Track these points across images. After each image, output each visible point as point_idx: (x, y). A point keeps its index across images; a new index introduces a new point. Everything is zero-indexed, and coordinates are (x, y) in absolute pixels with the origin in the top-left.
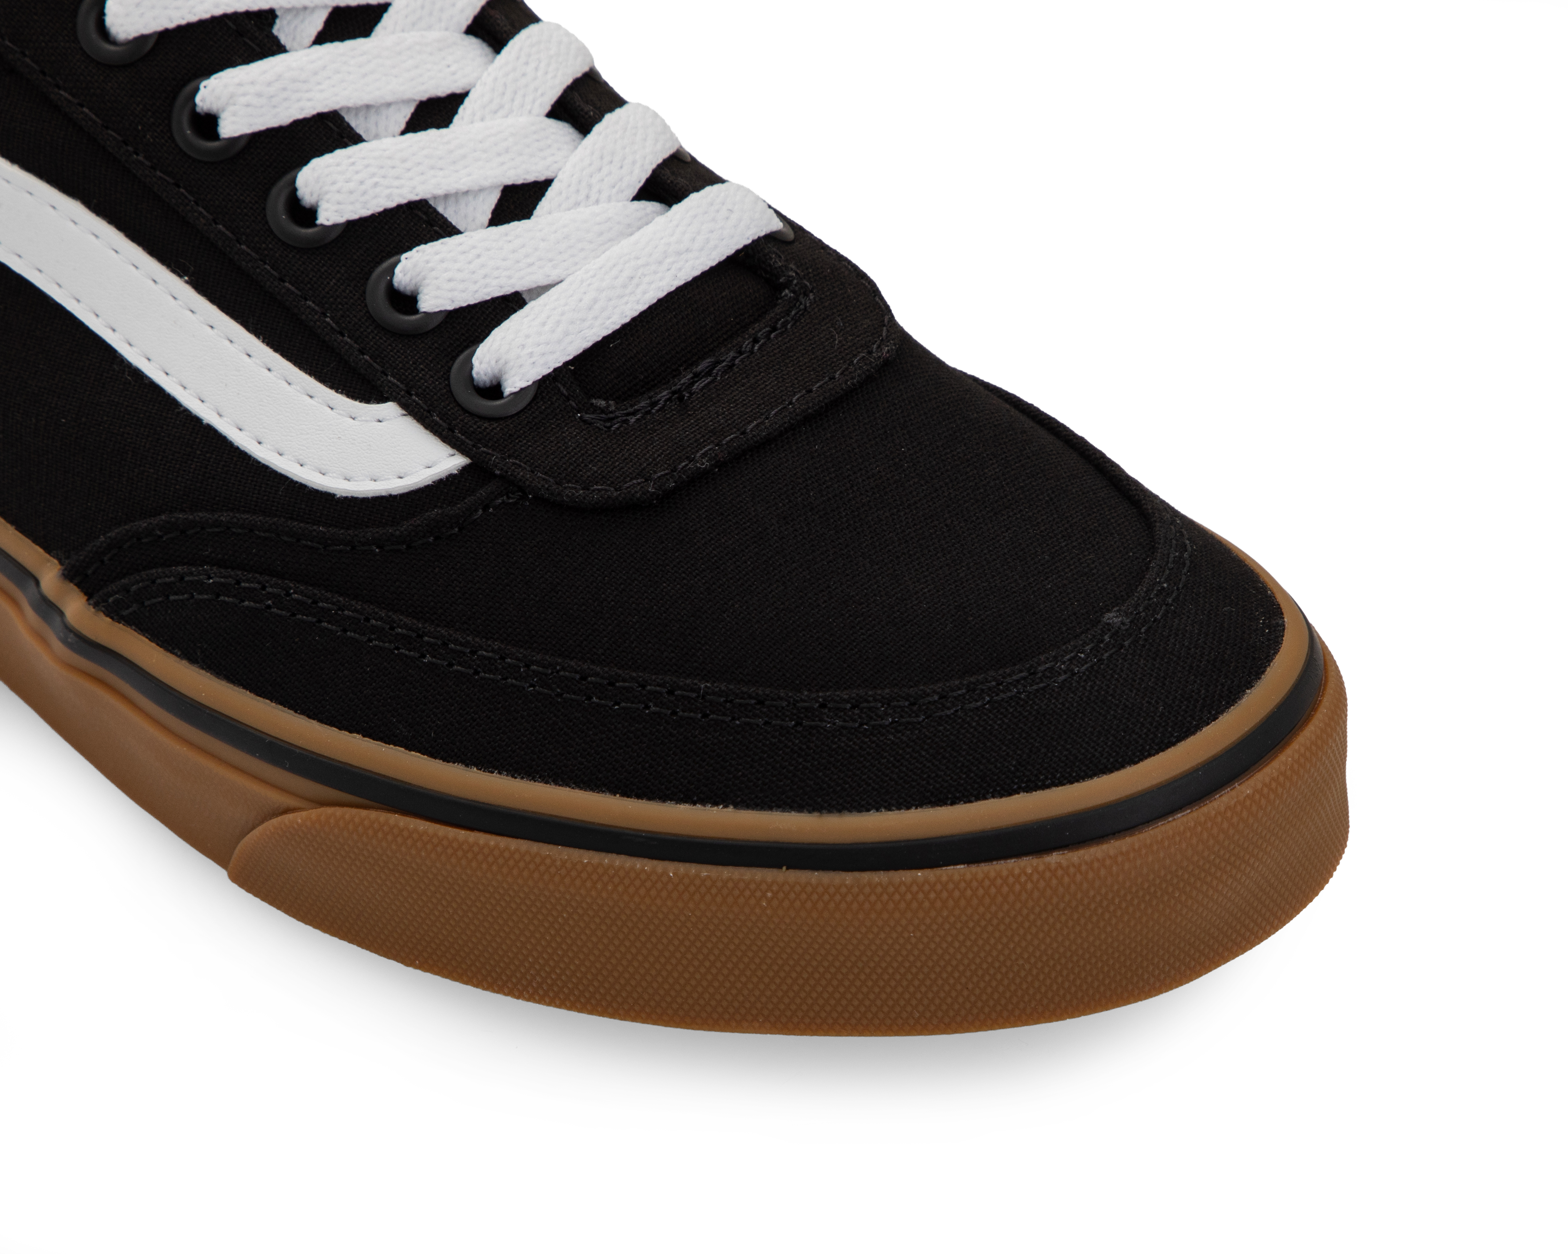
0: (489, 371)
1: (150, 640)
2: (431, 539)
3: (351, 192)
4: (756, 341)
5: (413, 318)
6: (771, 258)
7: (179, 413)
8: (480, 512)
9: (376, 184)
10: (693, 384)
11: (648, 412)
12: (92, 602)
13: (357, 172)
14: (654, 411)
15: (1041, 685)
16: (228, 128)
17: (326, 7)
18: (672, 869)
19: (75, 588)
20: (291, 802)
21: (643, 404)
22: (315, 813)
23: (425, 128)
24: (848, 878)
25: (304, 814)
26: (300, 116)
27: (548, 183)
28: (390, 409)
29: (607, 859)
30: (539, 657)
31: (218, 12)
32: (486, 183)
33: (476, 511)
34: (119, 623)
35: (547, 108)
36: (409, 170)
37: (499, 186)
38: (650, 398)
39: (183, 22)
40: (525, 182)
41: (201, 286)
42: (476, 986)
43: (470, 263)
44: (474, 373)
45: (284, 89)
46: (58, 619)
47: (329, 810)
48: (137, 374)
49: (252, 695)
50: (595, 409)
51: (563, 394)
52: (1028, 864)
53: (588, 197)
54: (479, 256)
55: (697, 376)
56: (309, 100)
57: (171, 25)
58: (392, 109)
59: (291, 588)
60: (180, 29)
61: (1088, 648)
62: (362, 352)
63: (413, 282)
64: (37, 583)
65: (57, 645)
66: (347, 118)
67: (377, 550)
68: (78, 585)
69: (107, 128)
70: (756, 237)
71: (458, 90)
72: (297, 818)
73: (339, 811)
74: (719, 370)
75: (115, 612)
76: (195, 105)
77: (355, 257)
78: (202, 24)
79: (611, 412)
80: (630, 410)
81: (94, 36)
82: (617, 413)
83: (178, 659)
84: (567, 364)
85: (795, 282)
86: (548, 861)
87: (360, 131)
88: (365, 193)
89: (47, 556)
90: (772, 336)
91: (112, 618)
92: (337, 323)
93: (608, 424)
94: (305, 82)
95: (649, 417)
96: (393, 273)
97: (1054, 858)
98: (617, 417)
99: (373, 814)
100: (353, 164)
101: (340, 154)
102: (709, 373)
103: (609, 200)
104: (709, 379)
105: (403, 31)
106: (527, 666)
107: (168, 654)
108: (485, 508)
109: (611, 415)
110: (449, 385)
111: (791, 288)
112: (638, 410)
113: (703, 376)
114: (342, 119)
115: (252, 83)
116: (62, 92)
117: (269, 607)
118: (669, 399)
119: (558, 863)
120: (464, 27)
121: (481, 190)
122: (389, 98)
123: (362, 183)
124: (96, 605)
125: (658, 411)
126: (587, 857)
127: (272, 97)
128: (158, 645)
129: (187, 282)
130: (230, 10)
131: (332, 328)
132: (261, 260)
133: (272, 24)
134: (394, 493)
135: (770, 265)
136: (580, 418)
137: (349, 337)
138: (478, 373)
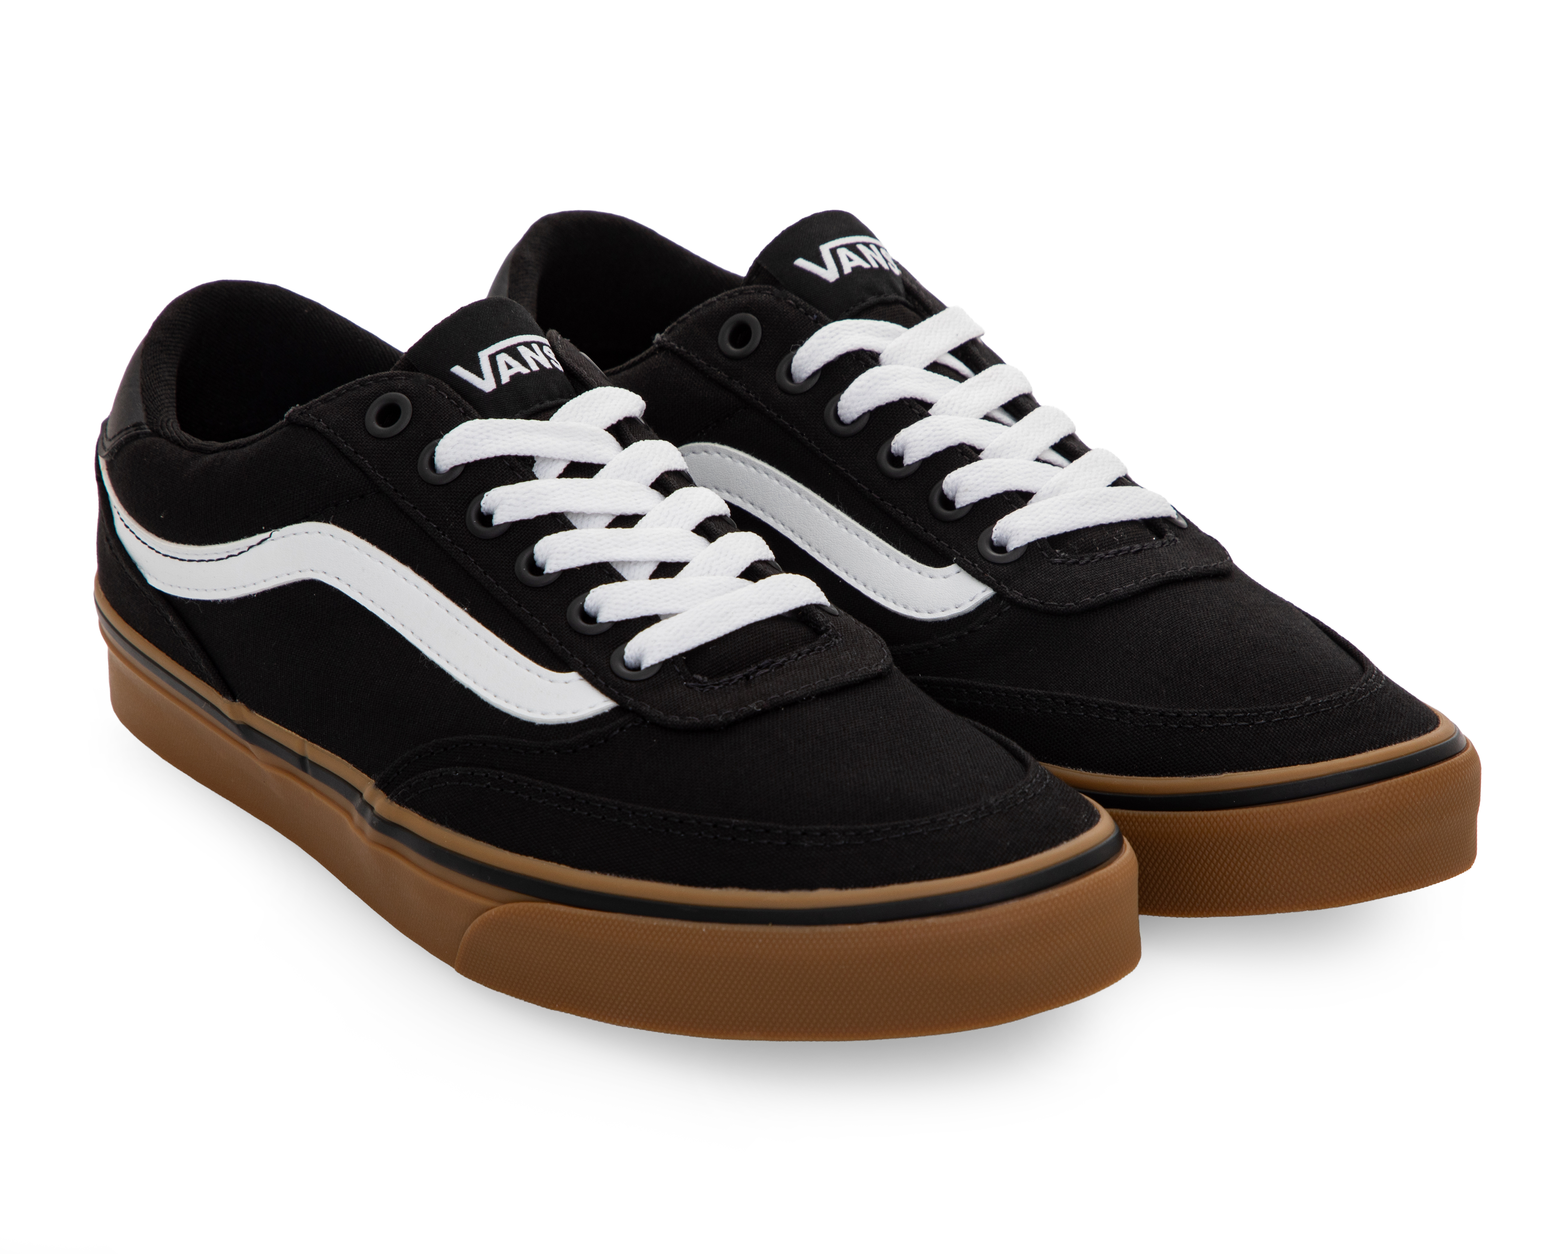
0: (634, 655)
1: (420, 815)
2: (587, 746)
3: (565, 553)
4: (800, 655)
5: (592, 626)
6: (817, 616)
7: (452, 684)
8: (618, 731)
9: (580, 551)
10: (757, 672)
11: (727, 685)
12: (389, 797)
13: (570, 543)
14: (730, 684)
15: (938, 828)
16: (497, 520)
17: (564, 460)
18: (705, 927)
19: (382, 792)
20: (489, 903)
21: (725, 679)
22: (502, 907)
23: (616, 527)
24: (807, 930)
25: (496, 909)
26: (541, 513)
27: (686, 564)
28: (574, 676)
29: (667, 922)
30: (641, 807)
31: (499, 454)
32: (648, 558)
33: (616, 730)
34: (403, 807)
35: (693, 527)
36: (602, 545)
37: (656, 562)
38: (729, 677)
39: (478, 458)
40: (672, 561)
41: (475, 613)
42: (589, 1018)
43: (630, 595)
44: (625, 657)
45: (533, 498)
46: (369, 811)
47: (510, 905)
48: (432, 664)
49: (474, 840)
50: (696, 680)
51: (676, 671)
52: (915, 923)
53: (709, 572)
54: (636, 592)
55: (760, 668)
56: (547, 505)
57: (471, 460)
58: (599, 518)
59: (502, 774)
60: (476, 462)
61: (970, 812)
62: (561, 644)
63: (596, 606)
64: (361, 794)
65: (368, 829)
66: (569, 517)
67: (556, 753)
68: (383, 790)
69: (429, 520)
70: (809, 603)
71: (640, 513)
72: (493, 912)
73: (516, 905)
74: (774, 666)
75: (402, 801)
76: (480, 507)
77: (564, 592)
78: (488, 460)
79: (705, 683)
80: (717, 683)
81: (427, 468)
82: (708, 684)
83: (434, 824)
84: (681, 655)
85: (831, 630)
86: (634, 925)
87: (574, 524)
88: (573, 554)
89: (369, 778)
90: (811, 654)
91: (400, 805)
92: (548, 628)
93: (702, 689)
94: (545, 495)
95: (727, 687)
96: (584, 601)
97: (931, 921)
98: (708, 686)
99: (535, 905)
100: (568, 539)
101: (562, 534)
102: (767, 667)
103: (722, 574)
104: (767, 670)
105: (611, 478)
106: (633, 813)
107: (429, 822)
108: (621, 729)
109: (704, 685)
110: (609, 662)
111: (828, 633)
112: (721, 683)
113: (764, 669)
114: (566, 518)
115: (514, 493)
116: (406, 501)
117: (488, 786)
118: (741, 679)
119: (639, 926)
120: (650, 484)
121: (645, 562)
122: (596, 511)
123: (572, 548)
124: (391, 798)
125: (733, 684)
126: (656, 922)
127: (525, 501)
128: (424, 817)
129: (466, 611)
130: (506, 453)
131: (545, 631)
132: (509, 594)
133: (532, 466)
134: (570, 722)
135: (816, 620)
136: (686, 685)
137: (554, 636)
138: (627, 657)
